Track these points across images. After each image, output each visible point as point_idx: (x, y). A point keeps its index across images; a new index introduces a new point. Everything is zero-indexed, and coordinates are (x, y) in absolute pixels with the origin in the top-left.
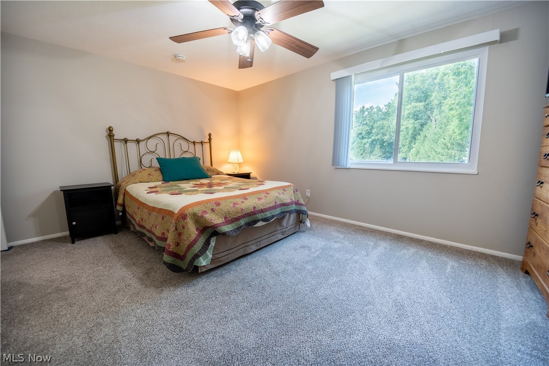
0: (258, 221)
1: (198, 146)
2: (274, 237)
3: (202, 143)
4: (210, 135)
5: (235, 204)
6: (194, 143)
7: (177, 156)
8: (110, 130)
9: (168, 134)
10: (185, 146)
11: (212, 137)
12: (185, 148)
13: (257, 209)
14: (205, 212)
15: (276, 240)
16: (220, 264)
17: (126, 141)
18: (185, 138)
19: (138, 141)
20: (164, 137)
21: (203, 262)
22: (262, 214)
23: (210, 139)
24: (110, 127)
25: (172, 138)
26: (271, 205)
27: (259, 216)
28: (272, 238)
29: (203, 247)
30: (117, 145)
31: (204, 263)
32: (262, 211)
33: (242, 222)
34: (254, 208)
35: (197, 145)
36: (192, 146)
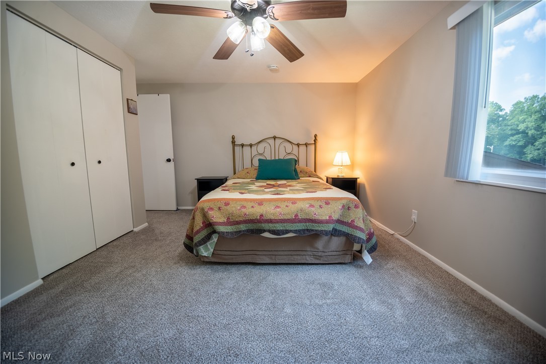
0: (264, 231)
1: (303, 148)
2: (299, 257)
3: (306, 145)
4: (316, 136)
5: (244, 207)
6: (298, 145)
7: (281, 157)
8: (233, 138)
9: (275, 138)
10: (289, 147)
11: (317, 138)
12: (289, 149)
13: (265, 218)
14: (211, 209)
15: (303, 262)
16: (224, 261)
17: (243, 145)
18: (289, 141)
19: (251, 146)
20: (271, 141)
21: (204, 252)
22: (271, 225)
23: (315, 140)
24: (233, 136)
25: (278, 141)
26: (289, 217)
27: (266, 226)
28: (296, 257)
29: (203, 239)
30: (237, 149)
31: (205, 254)
32: (270, 221)
33: (243, 227)
34: (262, 215)
35: (301, 147)
36: (295, 147)
